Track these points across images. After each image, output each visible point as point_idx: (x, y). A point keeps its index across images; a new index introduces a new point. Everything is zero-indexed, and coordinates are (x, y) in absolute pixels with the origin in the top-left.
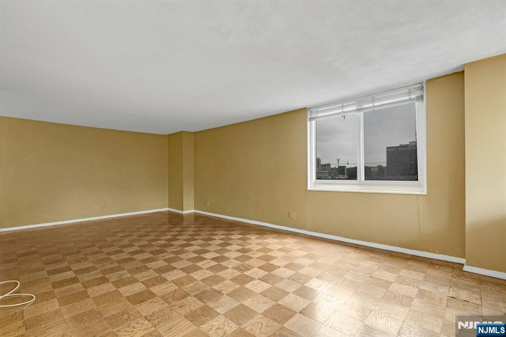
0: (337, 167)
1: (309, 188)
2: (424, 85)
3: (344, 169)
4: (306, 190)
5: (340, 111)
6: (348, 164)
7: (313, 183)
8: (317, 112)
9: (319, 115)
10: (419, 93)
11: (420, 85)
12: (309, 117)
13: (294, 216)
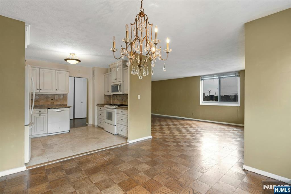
0: (209, 96)
1: (200, 104)
2: (240, 72)
3: (213, 97)
4: (199, 105)
5: (212, 78)
6: (215, 94)
7: (202, 102)
8: (204, 78)
9: (205, 79)
10: (238, 74)
11: (238, 72)
12: (201, 79)
13: (195, 114)
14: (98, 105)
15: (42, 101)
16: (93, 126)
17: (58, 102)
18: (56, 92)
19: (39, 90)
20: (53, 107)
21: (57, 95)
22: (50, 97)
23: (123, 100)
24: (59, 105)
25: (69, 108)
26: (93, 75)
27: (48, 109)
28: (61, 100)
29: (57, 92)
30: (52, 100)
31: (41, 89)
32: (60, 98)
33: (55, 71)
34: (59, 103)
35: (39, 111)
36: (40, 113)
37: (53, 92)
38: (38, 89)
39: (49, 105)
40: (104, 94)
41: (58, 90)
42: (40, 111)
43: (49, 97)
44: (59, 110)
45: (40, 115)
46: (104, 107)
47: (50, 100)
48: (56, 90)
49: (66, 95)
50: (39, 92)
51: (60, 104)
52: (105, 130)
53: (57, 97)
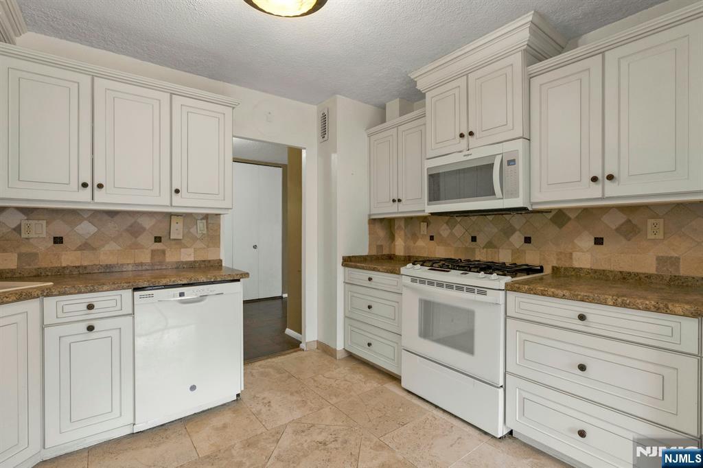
14: (348, 261)
15: (112, 246)
16: (325, 350)
17: (182, 250)
18: (177, 199)
19: (89, 188)
20: (164, 282)
21: (180, 220)
22: (147, 227)
23: (474, 239)
24: (186, 263)
25: (239, 280)
26: (324, 132)
27: (136, 289)
28: (195, 239)
29: (182, 204)
30: (158, 239)
31: (100, 186)
32: (193, 230)
33: (169, 94)
34: (188, 255)
35: (84, 307)
36: (93, 314)
37: (158, 201)
38: (85, 185)
39: (142, 264)
40: (370, 215)
41: (183, 191)
42: (90, 307)
43: (144, 229)
44: (190, 292)
45: (91, 328)
46: (399, 273)
47: (146, 241)
48: (177, 191)
49: (218, 215)
50: (89, 199)
51: (192, 259)
52: (403, 384)
53: (180, 225)
